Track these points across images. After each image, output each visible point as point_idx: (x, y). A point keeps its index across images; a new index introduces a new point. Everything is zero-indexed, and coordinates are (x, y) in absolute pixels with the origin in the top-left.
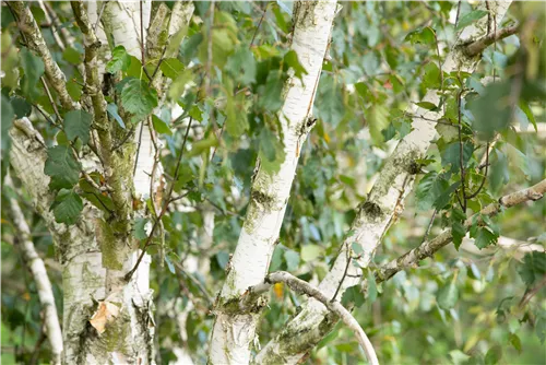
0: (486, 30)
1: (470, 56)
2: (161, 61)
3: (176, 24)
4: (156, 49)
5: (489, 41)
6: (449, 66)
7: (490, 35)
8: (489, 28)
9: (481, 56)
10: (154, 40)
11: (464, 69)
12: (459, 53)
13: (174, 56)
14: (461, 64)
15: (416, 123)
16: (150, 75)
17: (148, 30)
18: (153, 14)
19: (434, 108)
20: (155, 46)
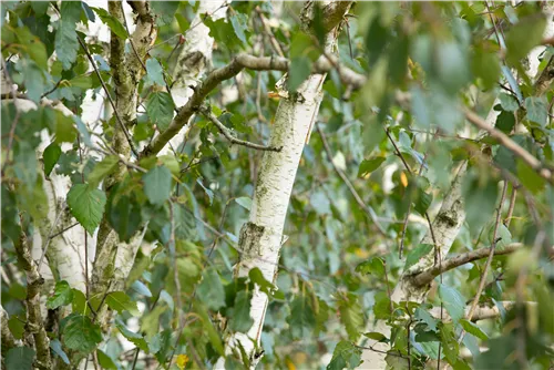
0: (433, 260)
1: (419, 286)
2: (106, 295)
3: (122, 257)
4: (101, 284)
5: (437, 272)
6: (398, 296)
7: (437, 266)
8: (436, 259)
9: (429, 286)
10: (100, 274)
11: (413, 300)
12: (408, 283)
13: (120, 288)
14: (409, 295)
15: (366, 355)
16: (95, 309)
17: (94, 264)
18: (99, 248)
19: (383, 339)
20: (101, 280)
